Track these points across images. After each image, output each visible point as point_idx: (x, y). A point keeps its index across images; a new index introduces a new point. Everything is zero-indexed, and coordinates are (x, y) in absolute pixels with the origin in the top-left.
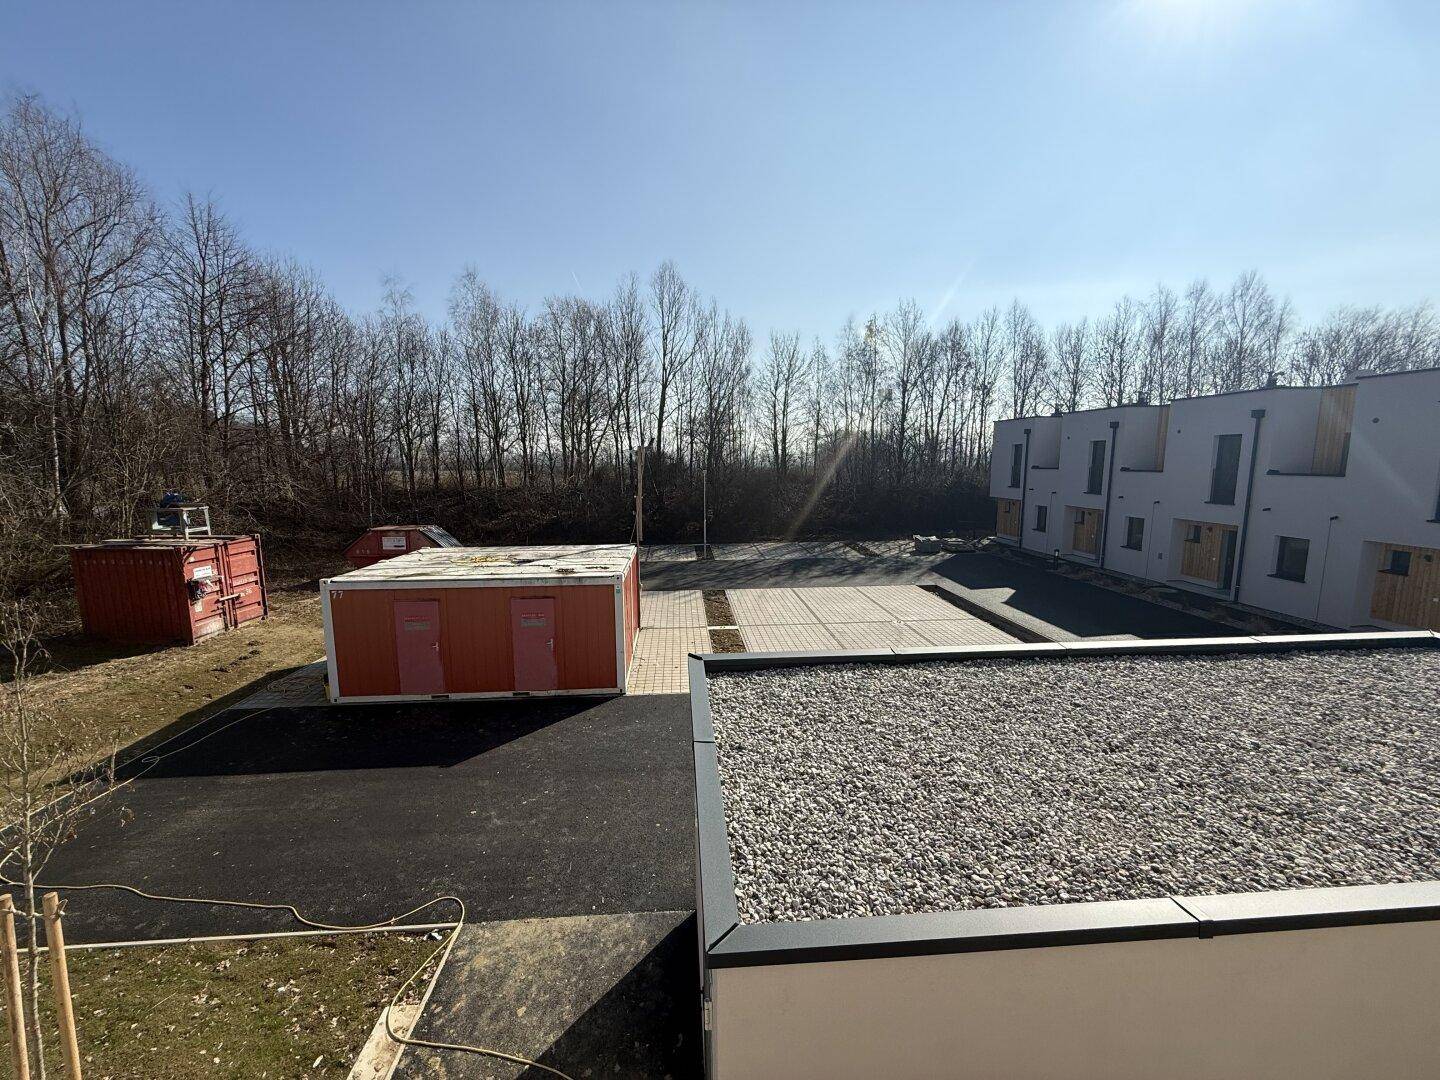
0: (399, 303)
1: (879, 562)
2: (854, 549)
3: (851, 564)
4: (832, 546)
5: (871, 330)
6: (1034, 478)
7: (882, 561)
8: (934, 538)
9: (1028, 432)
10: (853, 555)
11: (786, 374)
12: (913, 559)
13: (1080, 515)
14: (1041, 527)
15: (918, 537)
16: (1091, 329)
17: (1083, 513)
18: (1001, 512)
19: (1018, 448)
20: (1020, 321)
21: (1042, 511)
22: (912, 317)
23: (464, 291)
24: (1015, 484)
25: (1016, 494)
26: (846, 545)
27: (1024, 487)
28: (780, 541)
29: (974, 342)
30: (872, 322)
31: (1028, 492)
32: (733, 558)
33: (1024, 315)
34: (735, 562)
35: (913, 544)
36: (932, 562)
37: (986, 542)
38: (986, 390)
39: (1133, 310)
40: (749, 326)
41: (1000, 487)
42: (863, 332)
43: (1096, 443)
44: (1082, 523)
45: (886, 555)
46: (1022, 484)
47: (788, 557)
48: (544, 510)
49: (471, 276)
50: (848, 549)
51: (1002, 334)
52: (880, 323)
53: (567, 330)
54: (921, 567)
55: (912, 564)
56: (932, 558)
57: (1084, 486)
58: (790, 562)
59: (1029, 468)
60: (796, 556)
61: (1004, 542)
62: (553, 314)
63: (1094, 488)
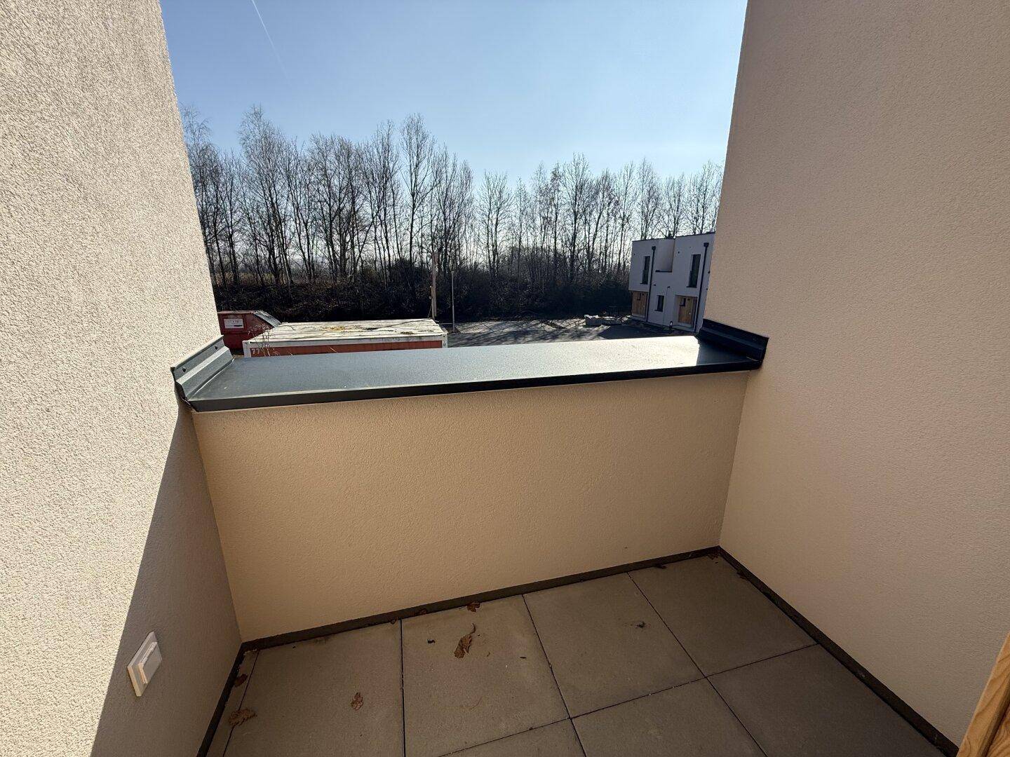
0: (197, 133)
1: (565, 331)
2: (547, 324)
3: (550, 333)
4: (533, 322)
5: (555, 175)
6: (657, 277)
7: (568, 331)
8: (597, 317)
9: (654, 248)
10: (548, 328)
11: (498, 204)
12: (585, 329)
13: (683, 300)
14: (660, 309)
15: (588, 316)
16: (687, 180)
17: (685, 299)
18: (634, 300)
19: (647, 258)
20: (646, 172)
21: (661, 298)
22: (581, 167)
23: (252, 126)
24: (645, 282)
25: (645, 288)
26: (542, 322)
27: (651, 285)
28: (498, 320)
29: (618, 186)
30: (557, 169)
31: (653, 287)
32: (471, 331)
33: (650, 170)
34: (475, 334)
35: (583, 320)
36: (597, 331)
37: (625, 319)
38: (626, 220)
39: (712, 170)
40: (471, 167)
41: (635, 285)
42: (549, 176)
43: (695, 256)
44: (684, 305)
45: (569, 328)
46: (649, 283)
47: (507, 330)
48: (328, 301)
49: (258, 115)
50: (543, 324)
51: (636, 182)
52: (561, 170)
53: (331, 163)
54: (591, 334)
55: (585, 332)
56: (596, 329)
57: (687, 283)
58: (511, 333)
59: (654, 272)
60: (512, 329)
61: (636, 319)
62: (319, 148)
63: (693, 284)
